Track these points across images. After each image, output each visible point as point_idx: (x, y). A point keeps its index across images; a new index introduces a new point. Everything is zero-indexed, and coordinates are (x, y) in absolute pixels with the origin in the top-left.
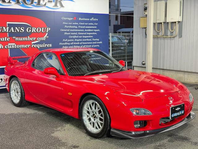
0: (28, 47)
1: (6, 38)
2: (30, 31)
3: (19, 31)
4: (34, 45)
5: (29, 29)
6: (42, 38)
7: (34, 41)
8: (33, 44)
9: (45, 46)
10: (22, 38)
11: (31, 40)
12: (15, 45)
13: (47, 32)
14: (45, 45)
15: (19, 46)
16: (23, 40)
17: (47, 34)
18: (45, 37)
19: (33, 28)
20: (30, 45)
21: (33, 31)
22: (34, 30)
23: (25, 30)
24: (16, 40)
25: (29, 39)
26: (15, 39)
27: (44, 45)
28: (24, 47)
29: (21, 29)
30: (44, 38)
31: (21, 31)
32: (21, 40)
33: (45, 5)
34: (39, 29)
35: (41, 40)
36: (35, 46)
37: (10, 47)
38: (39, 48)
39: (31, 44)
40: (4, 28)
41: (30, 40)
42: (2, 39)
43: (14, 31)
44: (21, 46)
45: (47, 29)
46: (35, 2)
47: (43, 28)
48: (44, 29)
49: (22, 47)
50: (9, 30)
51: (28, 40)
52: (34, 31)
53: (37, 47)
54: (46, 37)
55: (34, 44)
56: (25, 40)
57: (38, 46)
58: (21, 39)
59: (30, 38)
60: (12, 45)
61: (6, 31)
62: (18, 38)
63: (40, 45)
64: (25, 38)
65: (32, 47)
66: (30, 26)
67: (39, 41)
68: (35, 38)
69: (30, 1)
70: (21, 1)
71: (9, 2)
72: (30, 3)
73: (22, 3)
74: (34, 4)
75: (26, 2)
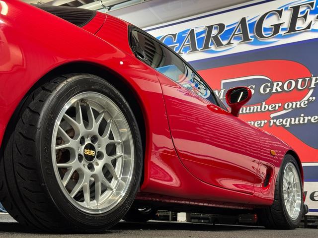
0: (262, 125)
2: (268, 90)
4: (275, 121)
5: (266, 87)
6: (299, 103)
7: (275, 111)
8: (274, 118)
9: (306, 122)
10: (248, 108)
11: (270, 109)
13: (313, 86)
14: (306, 118)
16: (251, 111)
17: (311, 92)
18: (306, 98)
19: (275, 84)
20: (266, 121)
21: (274, 91)
22: (276, 87)
23: (257, 90)
25: (265, 107)
27: (302, 119)
30: (303, 103)
32: (248, 111)
33: (309, 27)
34: (290, 84)
35: (294, 107)
36: (278, 124)
38: (288, 126)
39: (269, 119)
40: (216, 91)
41: (266, 109)
45: (311, 80)
46: (283, 29)
47: (300, 81)
48: (304, 81)
50: (224, 95)
51: (263, 110)
52: (276, 90)
53: (284, 123)
54: (308, 100)
55: (276, 118)
56: (255, 111)
57: (287, 123)
58: (246, 110)
59: (267, 106)
63: (291, 120)
64: (256, 107)
65: (271, 124)
66: (268, 81)
67: (290, 110)
68: (280, 105)
69: (272, 29)
70: (252, 35)
71: (229, 43)
72: (271, 33)
73: (253, 39)
74: (281, 32)
75: (263, 34)
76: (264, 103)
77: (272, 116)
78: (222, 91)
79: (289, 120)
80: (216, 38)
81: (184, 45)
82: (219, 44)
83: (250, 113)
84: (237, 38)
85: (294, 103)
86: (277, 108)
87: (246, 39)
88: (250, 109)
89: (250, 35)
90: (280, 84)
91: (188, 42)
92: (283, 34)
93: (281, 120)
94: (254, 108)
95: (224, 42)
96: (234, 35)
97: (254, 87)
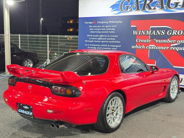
0: (167, 49)
1: (148, 40)
2: (171, 33)
3: (160, 34)
4: (172, 48)
5: (170, 32)
7: (173, 43)
8: (172, 46)
10: (161, 41)
11: (171, 42)
12: (155, 47)
15: (158, 47)
16: (163, 42)
19: (174, 31)
20: (169, 47)
21: (173, 34)
22: (174, 33)
23: (166, 33)
24: (156, 42)
25: (169, 41)
26: (156, 41)
28: (163, 49)
29: (162, 32)
31: (161, 34)
32: (161, 42)
34: (181, 31)
35: (181, 42)
37: (150, 48)
39: (170, 47)
40: (148, 31)
42: (145, 41)
43: (156, 34)
44: (160, 47)
46: (179, 5)
49: (161, 49)
50: (151, 33)
51: (168, 42)
53: (176, 49)
55: (173, 46)
56: (164, 42)
57: (177, 49)
59: (170, 41)
60: (152, 47)
61: (149, 34)
62: (158, 40)
63: (179, 48)
64: (165, 41)
65: (171, 49)
66: (171, 29)
67: (179, 44)
68: (175, 41)
69: (175, 4)
70: (165, 6)
71: (155, 9)
72: (174, 6)
73: (166, 8)
74: (178, 7)
75: (170, 6)
76: (168, 39)
77: (171, 45)
78: (150, 31)
79: (178, 48)
80: (148, 5)
81: (133, 6)
82: (150, 8)
84: (158, 7)
85: (181, 41)
86: (174, 42)
87: (162, 8)
88: (162, 41)
89: (164, 6)
90: (176, 31)
91: (135, 5)
92: (179, 8)
93: (175, 48)
94: (164, 41)
95: (152, 8)
96: (157, 5)
97: (164, 31)
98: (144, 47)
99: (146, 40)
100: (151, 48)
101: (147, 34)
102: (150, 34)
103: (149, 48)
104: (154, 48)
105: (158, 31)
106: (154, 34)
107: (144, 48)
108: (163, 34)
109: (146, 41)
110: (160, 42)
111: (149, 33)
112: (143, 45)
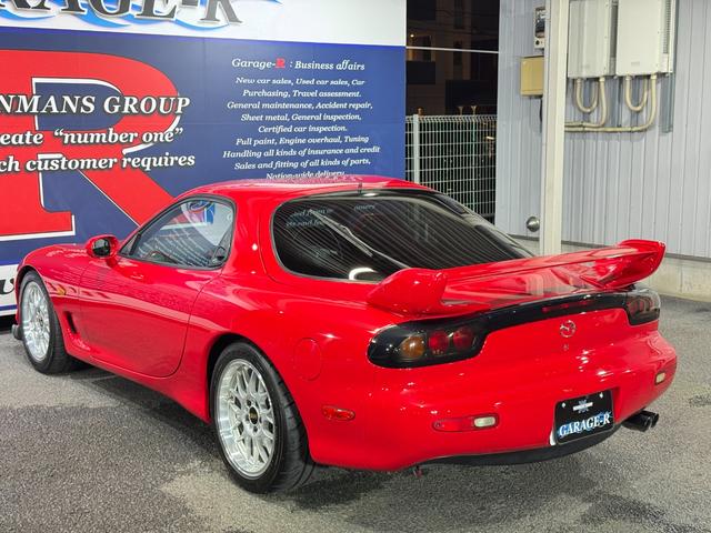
0: (110, 166)
2: (117, 108)
3: (78, 109)
4: (129, 160)
5: (113, 102)
6: (162, 134)
7: (130, 145)
8: (128, 155)
9: (172, 164)
10: (86, 135)
11: (121, 140)
12: (64, 160)
13: (179, 110)
14: (172, 159)
15: (77, 163)
16: (92, 141)
17: (178, 119)
18: (171, 129)
19: (127, 99)
20: (116, 160)
21: (126, 111)
22: (129, 106)
23: (99, 105)
24: (66, 141)
25: (113, 137)
26: (64, 137)
27: (166, 159)
28: (94, 166)
29: (85, 102)
30: (167, 136)
31: (82, 110)
32: (85, 141)
33: (171, 15)
34: (149, 102)
35: (155, 140)
36: (134, 165)
37: (43, 166)
39: (120, 157)
40: (23, 98)
41: (116, 140)
42: (17, 140)
43: (59, 108)
44: (83, 161)
45: (176, 102)
46: (135, 7)
47: (163, 100)
48: (168, 101)
49: (88, 167)
50: (40, 106)
51: (110, 140)
52: (130, 109)
53: (143, 165)
54: (174, 131)
55: (132, 155)
56: (98, 141)
57: (146, 163)
58: (82, 139)
59: (116, 135)
60: (53, 160)
61: (31, 108)
62: (73, 136)
63: (152, 161)
64: (98, 135)
65: (124, 165)
66: (116, 93)
67: (151, 144)
68: (136, 135)
71: (41, 6)
72: (116, 8)
74: (132, 12)
75: (104, 5)
76: (111, 130)
77: (125, 151)
78: (36, 98)
79: (149, 159)
82: (22, 4)
83: (89, 144)
85: (156, 135)
86: (131, 140)
87: (73, 7)
88: (89, 137)
90: (135, 100)
92: (136, 16)
93: (139, 159)
94: (95, 137)
97: (93, 98)
98: (14, 165)
99: (21, 137)
100: (49, 165)
101: (22, 108)
102: (34, 110)
103: (40, 168)
104: (60, 164)
105: (67, 98)
106: (55, 110)
107: (17, 169)
108: (87, 109)
109: (24, 140)
110: (79, 141)
111: (31, 104)
112: (11, 158)
